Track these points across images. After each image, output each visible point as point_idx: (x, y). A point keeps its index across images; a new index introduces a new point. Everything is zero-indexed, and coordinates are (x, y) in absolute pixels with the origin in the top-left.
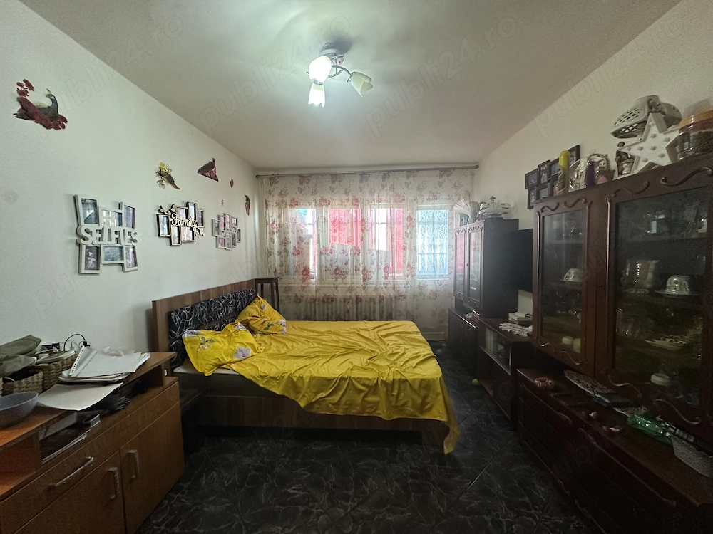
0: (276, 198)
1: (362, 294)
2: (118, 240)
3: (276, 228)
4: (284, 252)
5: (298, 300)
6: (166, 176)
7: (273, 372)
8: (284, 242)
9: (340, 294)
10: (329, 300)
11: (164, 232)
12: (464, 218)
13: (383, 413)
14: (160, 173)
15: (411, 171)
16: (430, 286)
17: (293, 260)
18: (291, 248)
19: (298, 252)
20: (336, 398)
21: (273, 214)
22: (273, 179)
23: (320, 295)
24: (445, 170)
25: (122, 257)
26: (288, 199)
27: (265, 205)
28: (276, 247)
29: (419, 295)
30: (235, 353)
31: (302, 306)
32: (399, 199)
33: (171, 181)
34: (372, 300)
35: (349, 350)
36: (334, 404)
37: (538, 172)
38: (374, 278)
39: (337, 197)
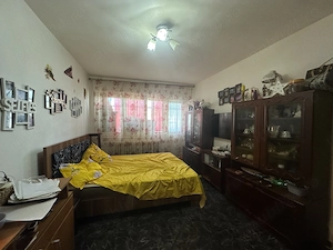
0: (100, 91)
1: (145, 141)
2: (25, 109)
3: (99, 107)
4: (104, 120)
5: (111, 145)
6: (49, 73)
7: (120, 183)
8: (104, 115)
9: (134, 141)
10: (128, 144)
11: (48, 106)
12: (190, 107)
13: (176, 195)
14: (47, 70)
15: (168, 85)
16: (175, 137)
17: (108, 124)
18: (108, 118)
19: (112, 120)
20: (154, 191)
21: (98, 100)
22: (99, 81)
23: (124, 142)
24: (182, 86)
25: (26, 120)
26: (107, 92)
27: (93, 95)
28: (100, 117)
29: (170, 141)
30: (94, 174)
31: (114, 148)
32: (163, 97)
33: (52, 76)
34: (149, 144)
35: (152, 168)
36: (153, 194)
37: (224, 92)
38: (150, 133)
39: (133, 94)
